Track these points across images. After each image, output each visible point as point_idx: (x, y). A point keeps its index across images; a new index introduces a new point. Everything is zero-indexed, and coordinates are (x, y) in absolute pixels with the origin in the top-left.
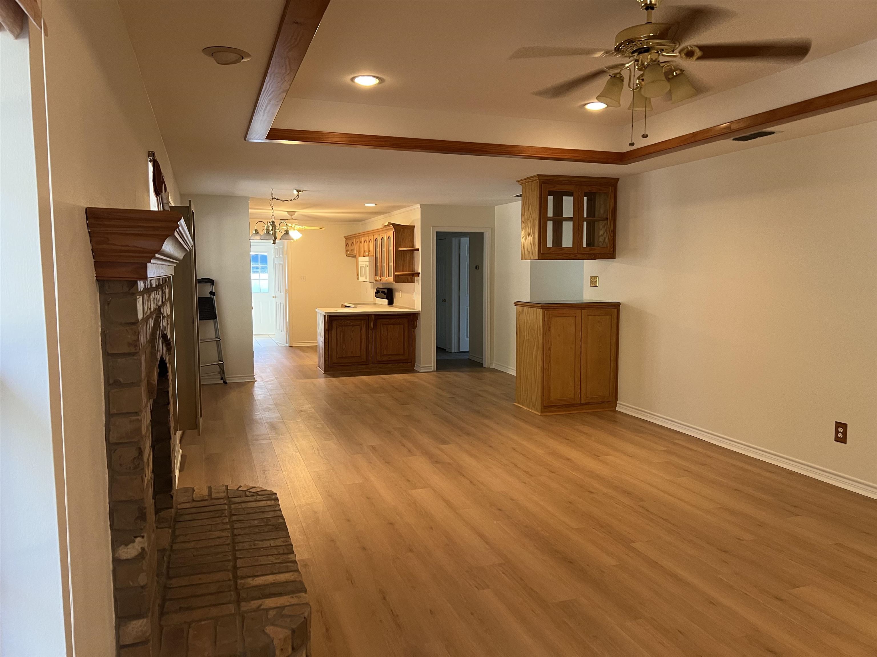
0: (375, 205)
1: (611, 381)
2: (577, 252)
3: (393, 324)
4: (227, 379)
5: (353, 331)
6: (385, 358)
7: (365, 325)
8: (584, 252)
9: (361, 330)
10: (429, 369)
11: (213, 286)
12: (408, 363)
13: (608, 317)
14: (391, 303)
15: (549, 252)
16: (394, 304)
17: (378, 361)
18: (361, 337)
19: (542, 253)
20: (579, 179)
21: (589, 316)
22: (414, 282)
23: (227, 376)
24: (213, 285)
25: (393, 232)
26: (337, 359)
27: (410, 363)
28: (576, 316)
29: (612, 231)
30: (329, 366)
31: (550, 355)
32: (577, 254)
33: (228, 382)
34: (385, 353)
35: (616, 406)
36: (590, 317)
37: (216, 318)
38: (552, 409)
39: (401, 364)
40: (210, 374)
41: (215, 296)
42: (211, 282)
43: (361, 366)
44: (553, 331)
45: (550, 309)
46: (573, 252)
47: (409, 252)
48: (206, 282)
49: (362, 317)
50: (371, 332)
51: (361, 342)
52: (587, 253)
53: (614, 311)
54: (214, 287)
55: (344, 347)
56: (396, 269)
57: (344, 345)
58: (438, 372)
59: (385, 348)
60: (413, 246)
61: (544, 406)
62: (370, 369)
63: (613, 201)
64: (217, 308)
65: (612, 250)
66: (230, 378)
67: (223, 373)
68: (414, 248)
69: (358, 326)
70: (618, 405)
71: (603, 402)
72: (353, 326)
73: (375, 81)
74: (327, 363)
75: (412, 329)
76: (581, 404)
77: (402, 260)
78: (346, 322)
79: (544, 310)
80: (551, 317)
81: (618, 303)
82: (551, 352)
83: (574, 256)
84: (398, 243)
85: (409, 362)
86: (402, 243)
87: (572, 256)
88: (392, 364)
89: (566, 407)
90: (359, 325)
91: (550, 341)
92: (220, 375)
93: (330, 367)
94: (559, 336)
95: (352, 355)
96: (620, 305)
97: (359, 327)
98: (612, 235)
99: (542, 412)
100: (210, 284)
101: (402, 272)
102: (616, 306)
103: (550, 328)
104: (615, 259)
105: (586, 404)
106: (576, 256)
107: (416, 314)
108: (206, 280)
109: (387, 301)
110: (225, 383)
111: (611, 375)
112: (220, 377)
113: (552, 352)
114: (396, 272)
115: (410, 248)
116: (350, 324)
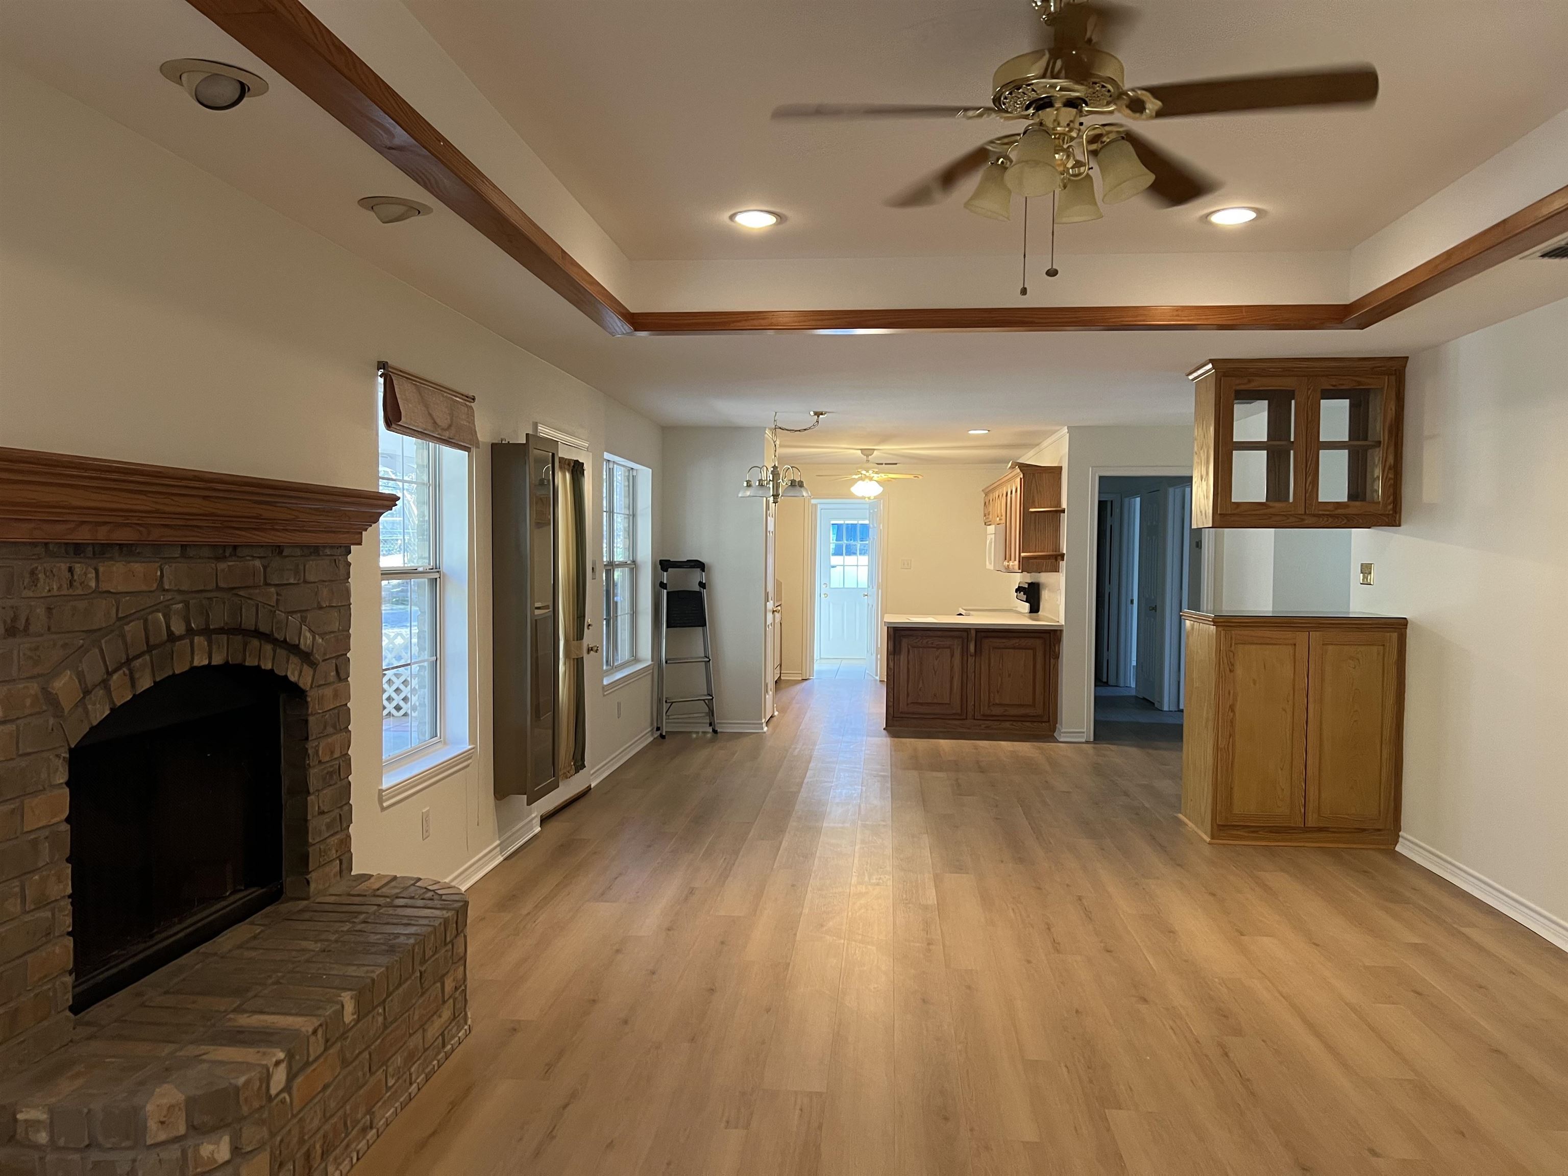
0: (987, 432)
1: (1382, 787)
2: (1303, 512)
3: (1014, 648)
4: (719, 725)
5: (938, 657)
6: (997, 711)
7: (960, 647)
8: (1321, 513)
9: (952, 656)
10: (1079, 737)
11: (703, 573)
12: (1042, 722)
13: (1375, 649)
14: (1035, 609)
15: (1235, 512)
16: (1039, 613)
17: (984, 715)
18: (952, 667)
19: (1220, 514)
20: (1305, 364)
21: (1327, 644)
22: (1059, 572)
23: (718, 721)
24: (704, 571)
25: (1021, 479)
26: (908, 704)
27: (1047, 724)
28: (1295, 645)
29: (1390, 469)
30: (894, 717)
31: (1232, 722)
32: (1303, 517)
33: (719, 730)
34: (997, 701)
35: (1397, 842)
36: (1330, 647)
37: (706, 625)
38: (1235, 832)
39: (1028, 724)
40: (692, 716)
41: (705, 588)
42: (700, 565)
43: (950, 722)
44: (1239, 671)
45: (1234, 626)
46: (1293, 513)
47: (1051, 514)
48: (692, 567)
49: (958, 633)
50: (971, 660)
51: (952, 678)
52: (1327, 515)
53: (1390, 636)
54: (705, 576)
55: (921, 685)
56: (1023, 548)
57: (921, 682)
58: (1096, 744)
59: (998, 692)
60: (1059, 503)
61: (1219, 825)
62: (969, 729)
63: (1392, 406)
64: (708, 609)
65: (1390, 507)
66: (724, 725)
67: (713, 715)
68: (1060, 507)
69: (947, 648)
70: (1400, 839)
71: (1364, 830)
72: (938, 648)
73: (771, 220)
74: (891, 710)
75: (1052, 660)
76: (1306, 830)
77: (1035, 529)
78: (925, 641)
79: (1220, 629)
80: (1235, 644)
81: (1403, 621)
82: (1234, 714)
83: (1297, 520)
84: (1028, 498)
85: (1045, 720)
86: (1036, 499)
87: (1292, 519)
88: (1011, 722)
89: (1271, 832)
90: (949, 648)
91: (1232, 692)
92: (708, 717)
93: (895, 719)
94: (1255, 684)
95: (935, 701)
96: (1407, 625)
97: (949, 650)
98: (1391, 476)
99: (1213, 837)
100: (699, 569)
101: (1035, 552)
102: (1399, 626)
103: (1233, 665)
104: (1400, 525)
105: (1321, 830)
106: (1303, 520)
107: (1057, 630)
108: (693, 564)
109: (1028, 605)
110: (715, 731)
111: (1384, 771)
112: (708, 721)
113: (1237, 715)
114: (1023, 552)
115: (1051, 507)
116: (932, 643)
